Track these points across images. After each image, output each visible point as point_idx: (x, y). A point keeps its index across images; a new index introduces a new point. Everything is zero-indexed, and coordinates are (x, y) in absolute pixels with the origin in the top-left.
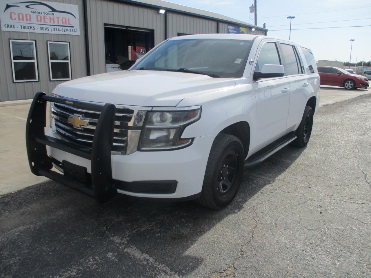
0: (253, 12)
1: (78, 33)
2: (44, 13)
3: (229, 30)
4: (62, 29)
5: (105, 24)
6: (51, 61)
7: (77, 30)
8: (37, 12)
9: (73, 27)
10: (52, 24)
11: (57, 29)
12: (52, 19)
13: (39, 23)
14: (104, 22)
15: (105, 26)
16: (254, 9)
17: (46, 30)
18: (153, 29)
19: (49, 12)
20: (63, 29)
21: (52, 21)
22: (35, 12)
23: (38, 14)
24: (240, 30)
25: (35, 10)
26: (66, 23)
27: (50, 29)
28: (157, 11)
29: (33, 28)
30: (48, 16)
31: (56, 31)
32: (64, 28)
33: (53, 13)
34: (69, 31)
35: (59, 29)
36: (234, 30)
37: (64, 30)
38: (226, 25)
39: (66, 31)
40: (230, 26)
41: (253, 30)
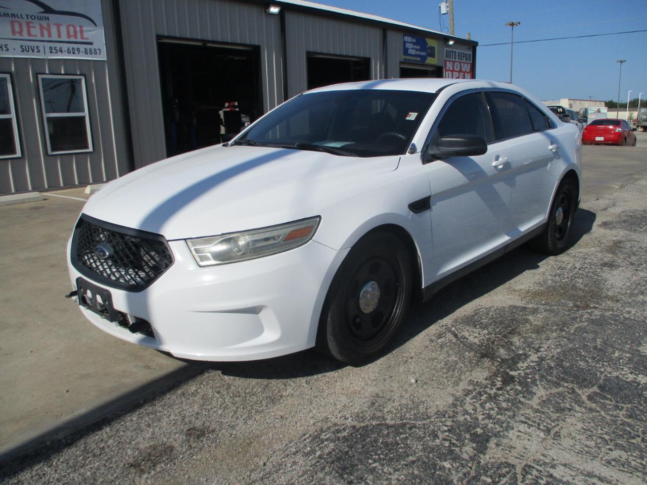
1: (103, 57)
2: (27, 16)
3: (407, 44)
4: (69, 48)
5: (159, 37)
6: (46, 115)
7: (99, 49)
8: (13, 15)
9: (91, 44)
10: (46, 38)
11: (58, 49)
12: (45, 29)
13: (18, 36)
14: (156, 33)
15: (159, 41)
17: (33, 51)
18: (258, 44)
19: (39, 15)
20: (71, 49)
21: (46, 33)
22: (8, 14)
23: (13, 19)
24: (427, 45)
25: (6, 11)
26: (76, 37)
27: (41, 48)
28: (264, 9)
29: (4, 49)
30: (36, 23)
31: (55, 53)
32: (71, 46)
33: (47, 15)
34: (84, 51)
35: (61, 48)
36: (414, 44)
37: (72, 51)
38: (400, 35)
39: (76, 52)
40: (407, 37)
41: (451, 43)
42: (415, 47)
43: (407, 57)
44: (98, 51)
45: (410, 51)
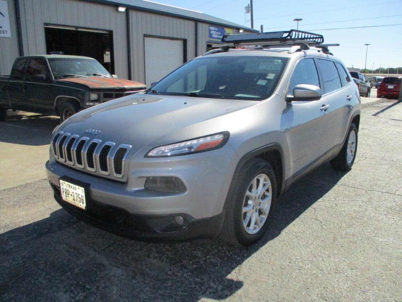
0: (249, 12)
1: (9, 35)
3: (211, 31)
5: (46, 24)
7: (6, 31)
9: (1, 27)
14: (44, 22)
15: (46, 26)
16: (250, 9)
18: (111, 29)
24: (225, 32)
28: (115, 8)
36: (216, 31)
38: (207, 26)
40: (212, 27)
41: (241, 31)
42: (217, 33)
43: (211, 39)
44: (5, 32)
45: (214, 36)
